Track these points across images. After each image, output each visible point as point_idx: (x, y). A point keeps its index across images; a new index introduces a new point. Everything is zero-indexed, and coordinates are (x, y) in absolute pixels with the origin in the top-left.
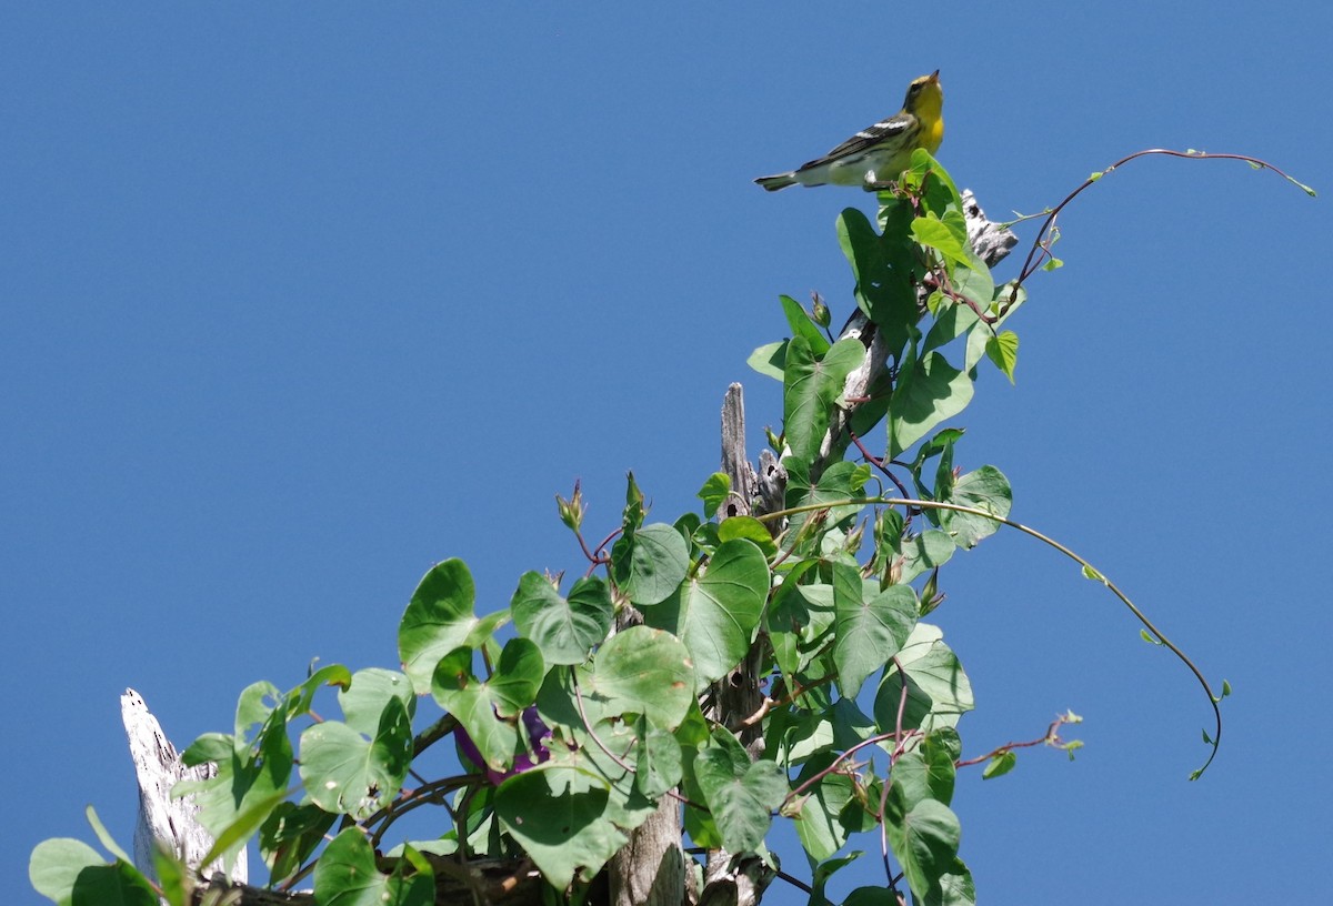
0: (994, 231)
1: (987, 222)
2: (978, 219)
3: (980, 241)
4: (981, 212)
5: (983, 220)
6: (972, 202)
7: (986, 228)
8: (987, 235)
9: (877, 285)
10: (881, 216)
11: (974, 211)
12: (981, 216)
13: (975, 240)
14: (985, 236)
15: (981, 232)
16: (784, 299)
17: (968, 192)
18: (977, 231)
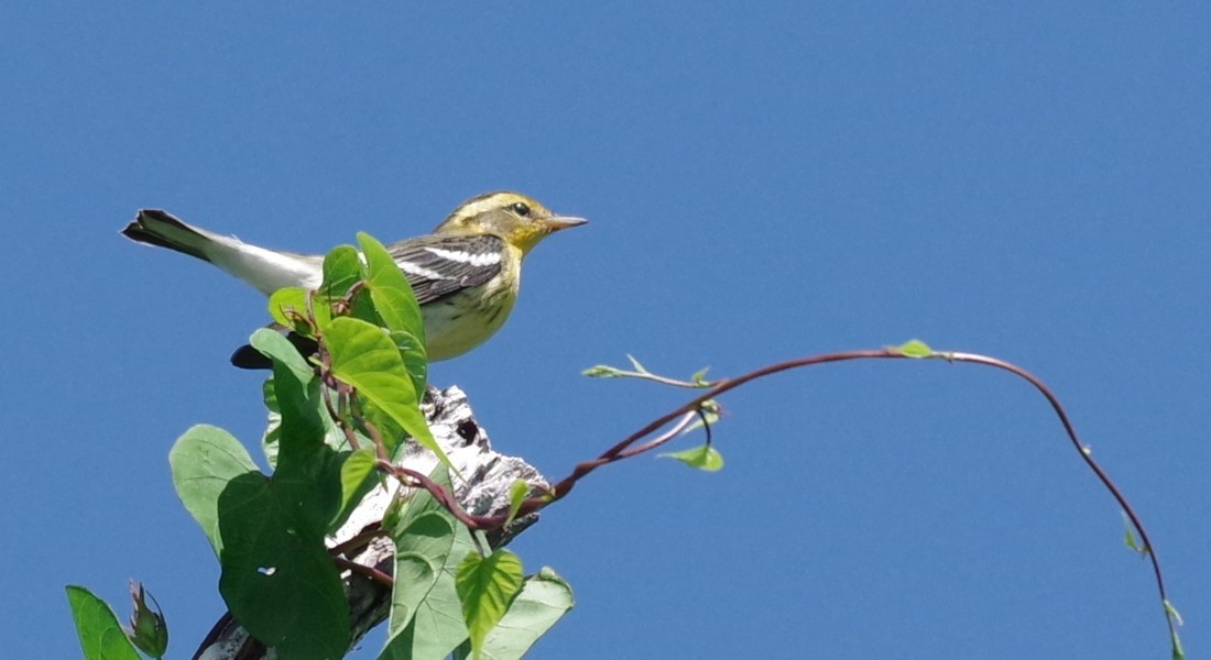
0: (507, 474)
1: (492, 455)
2: (474, 448)
3: (476, 492)
4: (482, 433)
5: (486, 450)
6: (464, 413)
7: (491, 466)
8: (490, 482)
9: (271, 571)
10: (270, 439)
11: (467, 431)
12: (481, 443)
13: (467, 492)
14: (488, 483)
15: (480, 475)
16: (75, 596)
17: (456, 393)
18: (470, 473)
